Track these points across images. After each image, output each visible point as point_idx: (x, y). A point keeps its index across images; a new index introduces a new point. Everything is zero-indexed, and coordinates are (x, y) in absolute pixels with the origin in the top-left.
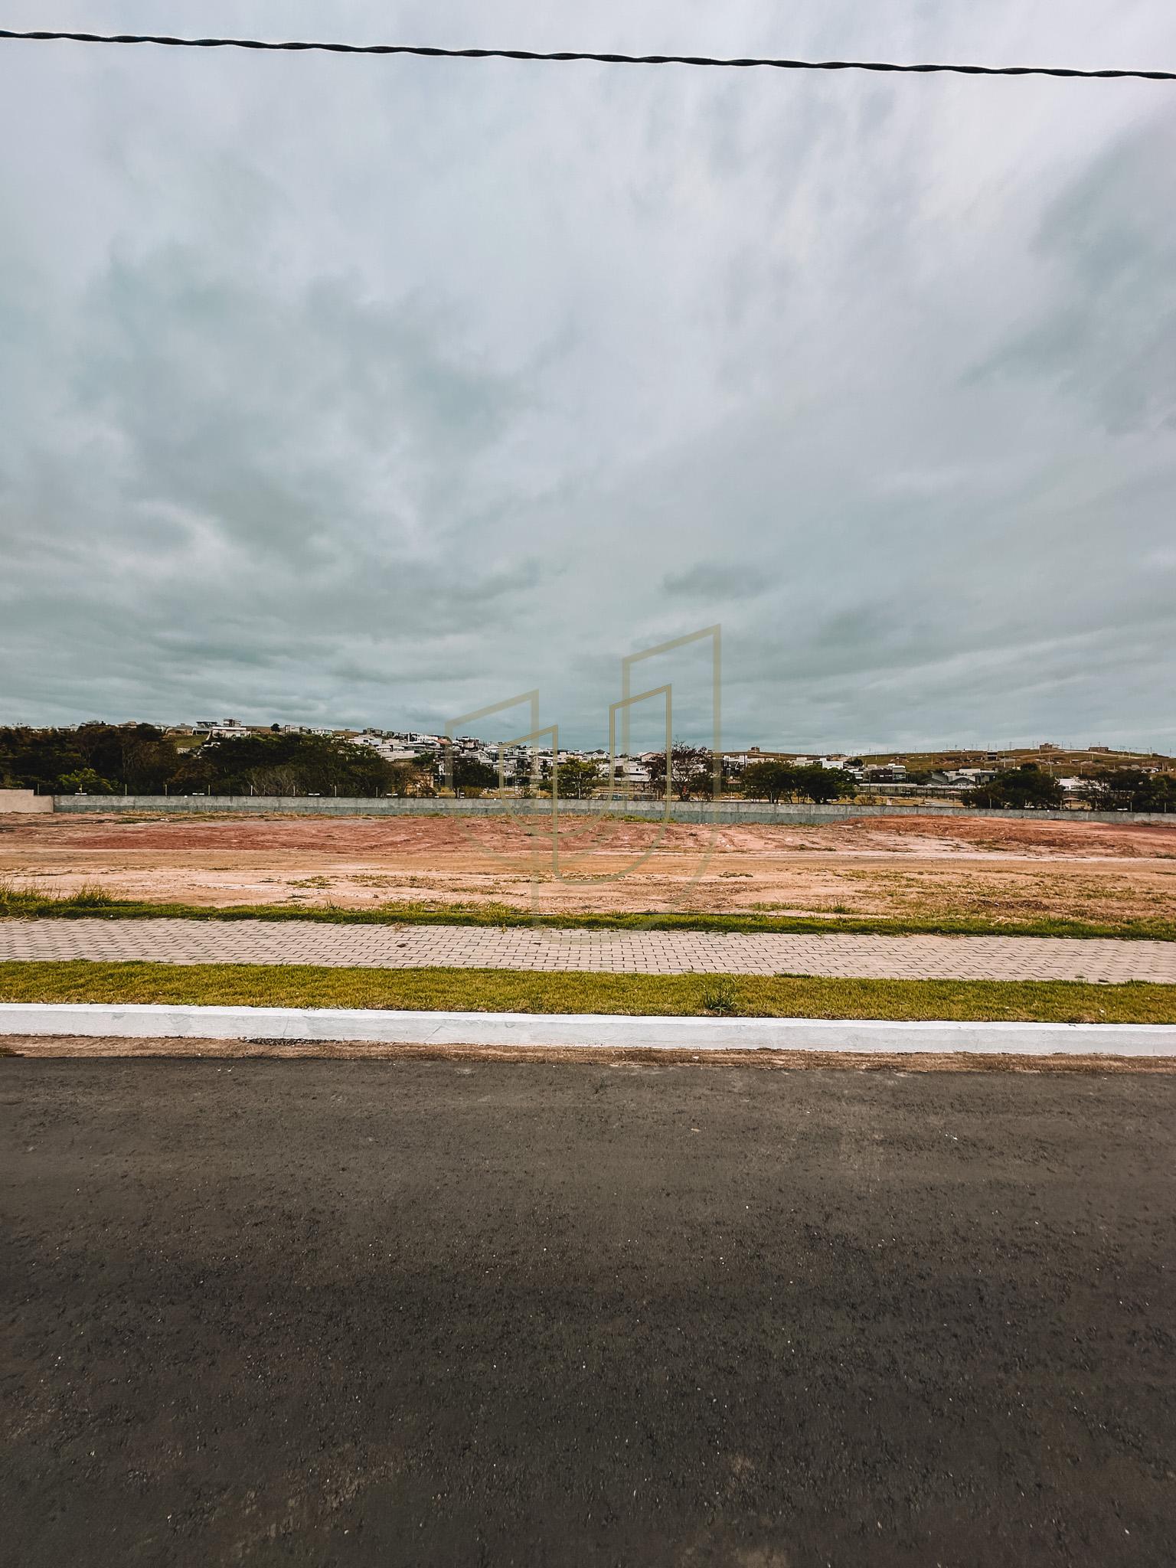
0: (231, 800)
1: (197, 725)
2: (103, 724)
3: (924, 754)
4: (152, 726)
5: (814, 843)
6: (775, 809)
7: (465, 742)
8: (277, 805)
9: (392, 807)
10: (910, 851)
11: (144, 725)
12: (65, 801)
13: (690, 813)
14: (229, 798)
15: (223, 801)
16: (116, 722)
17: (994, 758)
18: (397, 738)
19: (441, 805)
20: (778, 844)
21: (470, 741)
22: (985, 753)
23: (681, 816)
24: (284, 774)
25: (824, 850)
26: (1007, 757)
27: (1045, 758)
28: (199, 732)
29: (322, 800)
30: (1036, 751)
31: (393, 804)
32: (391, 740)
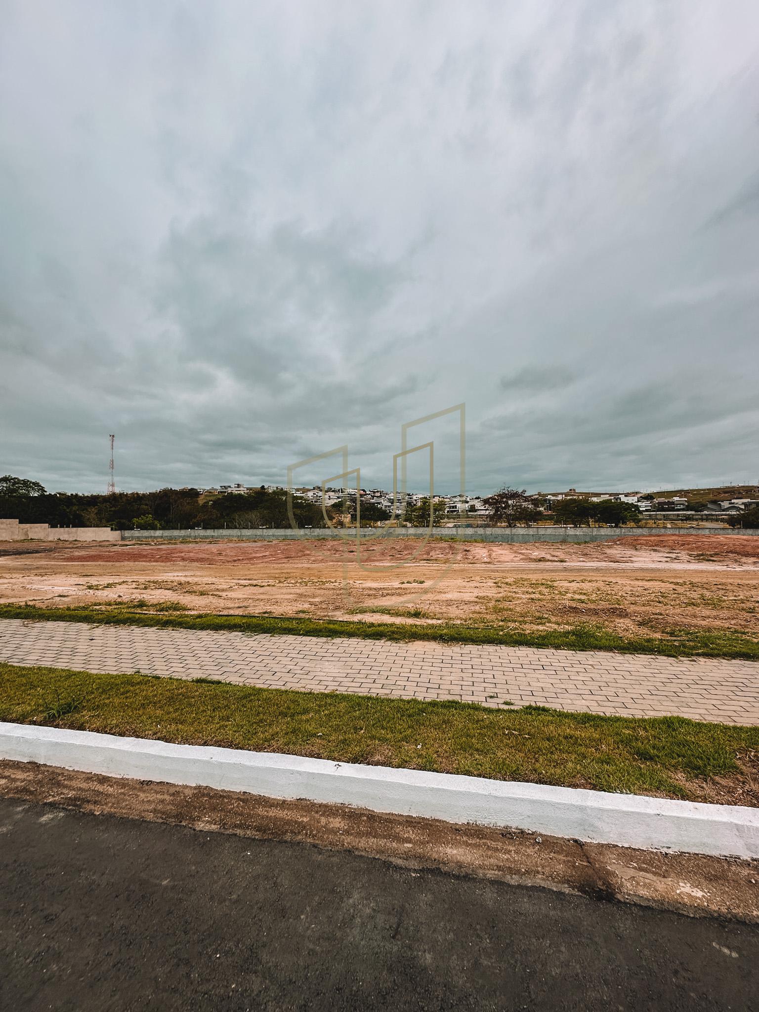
0: (214, 531)
1: (220, 488)
2: (171, 489)
4: (196, 490)
6: (566, 531)
7: (374, 492)
8: (239, 534)
9: (306, 534)
10: (632, 562)
11: (192, 489)
12: (127, 533)
13: (502, 536)
14: (213, 530)
15: (210, 532)
16: (177, 487)
18: (333, 491)
21: (378, 492)
23: (496, 538)
24: (253, 515)
28: (221, 492)
32: (329, 493)
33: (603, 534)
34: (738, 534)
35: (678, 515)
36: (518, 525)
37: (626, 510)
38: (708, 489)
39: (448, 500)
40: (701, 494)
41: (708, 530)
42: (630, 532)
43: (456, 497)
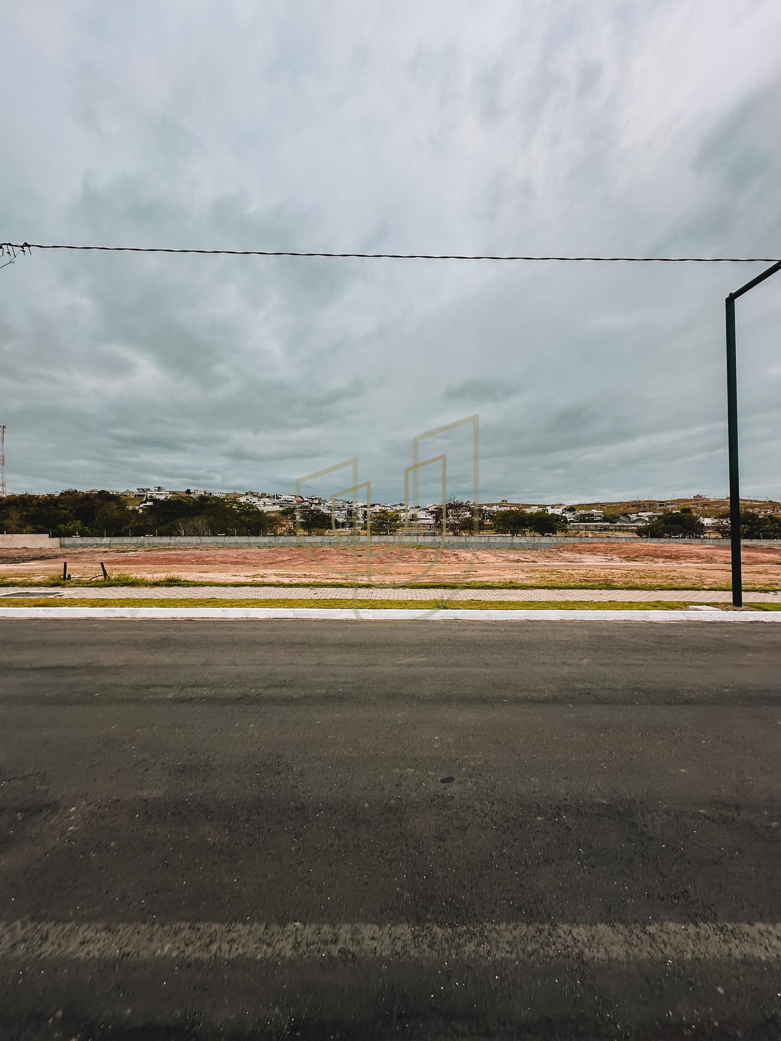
0: (171, 539)
1: (137, 491)
2: (76, 491)
3: (616, 503)
4: (107, 492)
5: (526, 558)
6: (512, 540)
7: (313, 499)
8: (199, 542)
9: (271, 542)
11: (103, 492)
12: (67, 541)
13: (458, 543)
14: (169, 537)
15: (165, 540)
16: (84, 489)
17: (663, 505)
18: (268, 497)
19: (302, 540)
20: (504, 559)
21: (316, 499)
22: (657, 502)
23: (453, 545)
24: (199, 522)
25: (530, 562)
26: (672, 504)
27: (697, 504)
28: (139, 496)
29: (227, 538)
30: (691, 500)
31: (271, 540)
32: (264, 499)
33: (543, 542)
34: (646, 542)
35: (596, 526)
36: (464, 534)
37: (556, 521)
38: (620, 503)
41: (624, 539)
42: (565, 540)
43: (396, 505)
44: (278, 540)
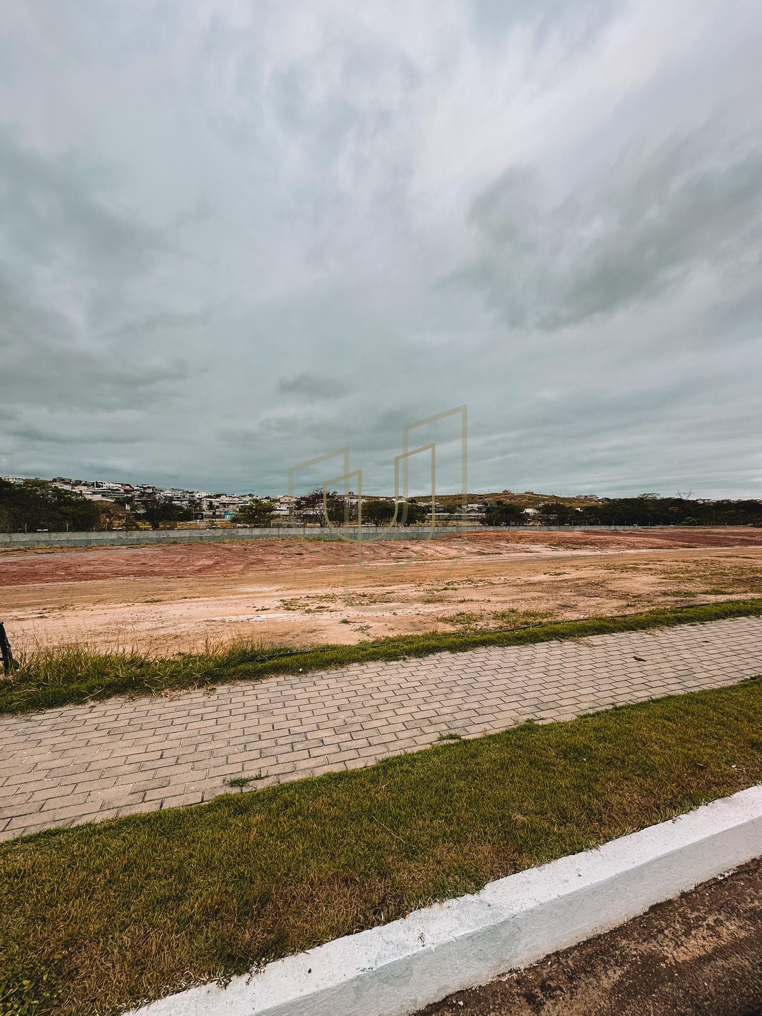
3: (445, 496)
7: (145, 488)
17: (482, 498)
18: (85, 485)
21: (149, 487)
22: (477, 495)
26: (488, 498)
27: (506, 498)
29: (54, 535)
30: (502, 494)
31: (121, 536)
32: (79, 487)
35: (439, 516)
37: (417, 511)
38: (448, 496)
39: (237, 499)
40: (444, 499)
43: (245, 496)
44: (131, 535)
